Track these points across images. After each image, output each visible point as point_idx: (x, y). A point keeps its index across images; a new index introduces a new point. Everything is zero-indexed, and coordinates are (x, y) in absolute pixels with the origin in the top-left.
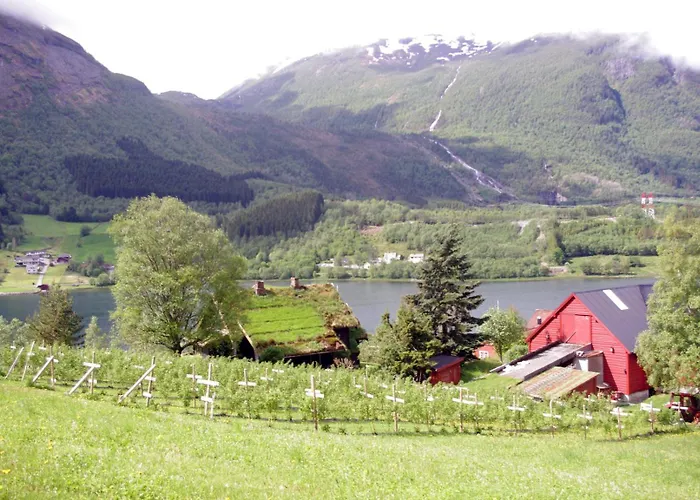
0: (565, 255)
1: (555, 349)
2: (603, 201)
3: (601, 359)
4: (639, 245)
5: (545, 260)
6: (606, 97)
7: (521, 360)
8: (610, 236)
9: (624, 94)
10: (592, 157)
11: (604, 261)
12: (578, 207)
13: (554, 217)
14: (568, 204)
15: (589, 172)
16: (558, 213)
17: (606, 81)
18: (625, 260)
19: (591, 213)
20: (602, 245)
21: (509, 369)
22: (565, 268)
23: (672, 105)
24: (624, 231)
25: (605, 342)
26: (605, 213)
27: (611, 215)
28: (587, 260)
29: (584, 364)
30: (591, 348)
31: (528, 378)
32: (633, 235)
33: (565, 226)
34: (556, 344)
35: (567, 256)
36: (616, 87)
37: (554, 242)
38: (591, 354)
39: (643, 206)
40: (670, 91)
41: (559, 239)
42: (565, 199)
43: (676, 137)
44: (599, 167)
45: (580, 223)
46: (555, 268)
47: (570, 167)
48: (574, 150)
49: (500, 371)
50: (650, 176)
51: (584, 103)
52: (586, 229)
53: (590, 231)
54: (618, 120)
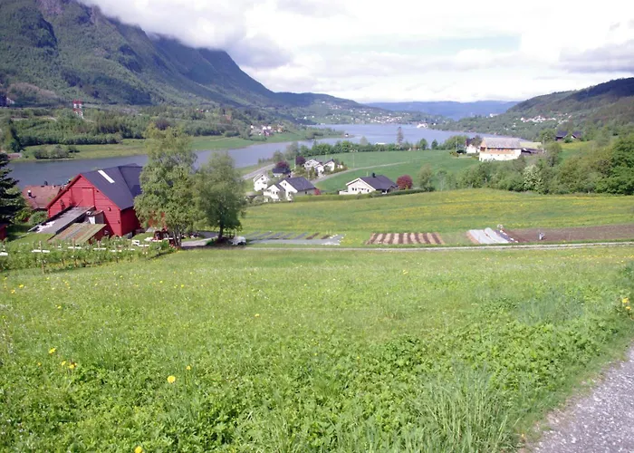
0: (19, 145)
1: (69, 212)
2: (44, 105)
3: (102, 215)
4: (75, 137)
5: (4, 149)
6: (41, 27)
7: (49, 221)
8: (53, 131)
9: (55, 27)
10: (33, 72)
11: (50, 149)
12: (26, 109)
13: (8, 115)
14: (16, 106)
15: (31, 82)
16: (12, 113)
17: (41, 15)
18: (64, 148)
19: (37, 114)
20: (47, 137)
21: (41, 228)
22: (20, 154)
23: (90, 39)
24: (62, 127)
25: (104, 204)
26: (47, 114)
27: (52, 116)
28: (37, 148)
29: (92, 220)
30: (95, 209)
31: (58, 232)
32: (69, 130)
33: (18, 123)
34: (70, 209)
35: (21, 145)
36: (48, 20)
37: (10, 135)
38: (95, 213)
39: (74, 110)
40: (88, 29)
41: (14, 132)
42: (13, 103)
43: (93, 62)
44: (38, 79)
45: (29, 121)
46: (12, 154)
47: (15, 78)
48: (18, 65)
49: (36, 230)
50: (76, 88)
51: (24, 29)
52: (34, 125)
53: (38, 127)
54: (52, 46)
